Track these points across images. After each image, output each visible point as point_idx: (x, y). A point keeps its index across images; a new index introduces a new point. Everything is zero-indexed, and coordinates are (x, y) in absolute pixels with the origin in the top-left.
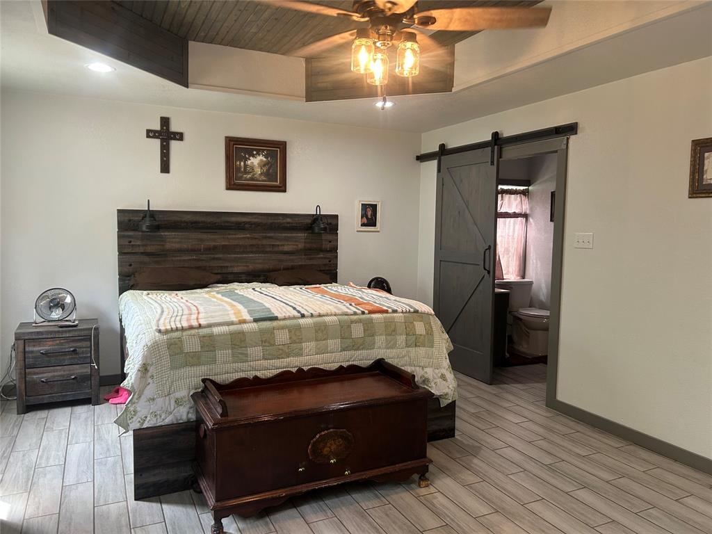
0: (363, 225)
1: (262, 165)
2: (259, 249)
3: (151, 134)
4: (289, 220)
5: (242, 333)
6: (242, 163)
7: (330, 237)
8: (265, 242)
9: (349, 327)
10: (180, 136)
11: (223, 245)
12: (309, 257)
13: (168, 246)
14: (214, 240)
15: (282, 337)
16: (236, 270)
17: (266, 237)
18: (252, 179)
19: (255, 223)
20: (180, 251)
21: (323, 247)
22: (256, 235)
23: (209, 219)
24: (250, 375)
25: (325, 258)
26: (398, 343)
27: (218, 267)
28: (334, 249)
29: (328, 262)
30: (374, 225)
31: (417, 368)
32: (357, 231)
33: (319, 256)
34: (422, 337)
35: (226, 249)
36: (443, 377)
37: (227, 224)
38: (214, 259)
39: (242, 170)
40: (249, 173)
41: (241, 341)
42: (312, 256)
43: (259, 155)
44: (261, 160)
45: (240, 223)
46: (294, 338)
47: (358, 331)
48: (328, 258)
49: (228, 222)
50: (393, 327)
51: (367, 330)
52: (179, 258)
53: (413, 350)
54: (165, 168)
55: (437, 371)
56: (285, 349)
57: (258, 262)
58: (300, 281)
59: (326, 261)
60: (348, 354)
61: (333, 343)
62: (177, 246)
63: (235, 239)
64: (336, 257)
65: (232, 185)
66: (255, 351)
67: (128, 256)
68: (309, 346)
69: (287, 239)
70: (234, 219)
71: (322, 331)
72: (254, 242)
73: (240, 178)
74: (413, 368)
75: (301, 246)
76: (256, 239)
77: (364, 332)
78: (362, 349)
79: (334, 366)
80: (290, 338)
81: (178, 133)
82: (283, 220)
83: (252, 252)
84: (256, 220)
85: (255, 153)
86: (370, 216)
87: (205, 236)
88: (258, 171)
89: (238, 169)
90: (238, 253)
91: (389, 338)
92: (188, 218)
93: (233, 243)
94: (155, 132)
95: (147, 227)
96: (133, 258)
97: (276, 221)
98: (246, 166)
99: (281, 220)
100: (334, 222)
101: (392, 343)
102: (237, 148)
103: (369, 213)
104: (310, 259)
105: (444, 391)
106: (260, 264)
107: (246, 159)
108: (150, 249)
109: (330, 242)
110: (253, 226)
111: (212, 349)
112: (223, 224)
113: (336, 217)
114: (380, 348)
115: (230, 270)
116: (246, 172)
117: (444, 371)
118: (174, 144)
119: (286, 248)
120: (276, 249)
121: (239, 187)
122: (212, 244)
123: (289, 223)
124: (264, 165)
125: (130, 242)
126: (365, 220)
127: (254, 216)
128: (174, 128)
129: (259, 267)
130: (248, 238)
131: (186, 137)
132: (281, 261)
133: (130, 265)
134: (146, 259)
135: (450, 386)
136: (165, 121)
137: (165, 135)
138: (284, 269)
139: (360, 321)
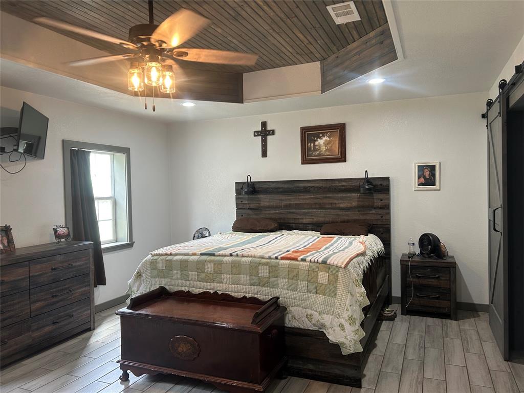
0: (420, 184)
1: (327, 144)
2: (321, 207)
3: (256, 134)
4: (344, 184)
5: (187, 261)
6: (312, 144)
7: (381, 196)
8: (325, 201)
9: (257, 267)
10: (273, 132)
11: (296, 204)
12: (362, 213)
13: (262, 204)
14: (290, 200)
15: (209, 268)
16: (304, 221)
17: (326, 197)
18: (319, 155)
19: (317, 187)
20: (269, 207)
21: (375, 204)
22: (318, 196)
23: (286, 186)
24: (186, 289)
25: (377, 214)
26: (300, 287)
27: (293, 218)
28: (387, 207)
29: (380, 218)
30: (434, 184)
31: (315, 313)
32: (415, 190)
33: (371, 212)
34: (323, 286)
35: (297, 206)
36: (342, 327)
37: (298, 189)
38: (290, 213)
39: (312, 149)
40: (317, 150)
41: (185, 267)
42: (366, 212)
43: (324, 137)
44: (326, 140)
45: (307, 188)
46: (216, 270)
47: (264, 272)
48: (380, 214)
49: (298, 187)
50: (295, 273)
51: (272, 272)
52: (268, 212)
53: (313, 296)
54: (264, 154)
55: (336, 319)
56: (211, 276)
57: (320, 215)
58: (337, 232)
59: (379, 217)
60: (256, 288)
61: (244, 278)
62: (267, 204)
63: (304, 199)
64: (389, 213)
65: (306, 161)
66: (193, 274)
67: (241, 210)
68: (227, 277)
69: (342, 198)
70: (302, 185)
71: (236, 268)
72: (317, 201)
73: (311, 155)
74: (313, 312)
75: (354, 204)
76: (318, 198)
77: (270, 273)
78: (267, 286)
79: (241, 295)
80: (214, 269)
81: (271, 131)
82: (339, 183)
83: (316, 209)
84: (317, 185)
85: (321, 135)
86: (428, 176)
87: (283, 197)
88: (324, 148)
89: (309, 149)
90: (305, 209)
91: (291, 281)
92: (273, 185)
93: (301, 201)
94: (258, 132)
95: (246, 192)
96: (243, 212)
97: (333, 185)
98: (315, 146)
99: (337, 184)
100: (385, 183)
101: (293, 286)
102: (309, 134)
103: (427, 174)
104: (363, 214)
105: (340, 340)
106: (323, 217)
107: (315, 141)
108: (252, 206)
109: (382, 200)
110: (316, 189)
111: (170, 269)
112: (295, 189)
113: (387, 179)
114: (282, 288)
115: (301, 221)
116: (315, 150)
117: (343, 322)
118: (269, 138)
119: (342, 206)
120: (334, 206)
121: (309, 162)
122: (288, 202)
123: (344, 186)
124: (328, 144)
125: (242, 202)
126: (422, 180)
127: (316, 182)
128: (269, 128)
129: (321, 219)
130: (313, 198)
131: (276, 132)
132: (338, 215)
133: (242, 216)
134: (250, 212)
135: (348, 337)
136: (264, 124)
137: (265, 133)
138: (341, 222)
139: (267, 264)
